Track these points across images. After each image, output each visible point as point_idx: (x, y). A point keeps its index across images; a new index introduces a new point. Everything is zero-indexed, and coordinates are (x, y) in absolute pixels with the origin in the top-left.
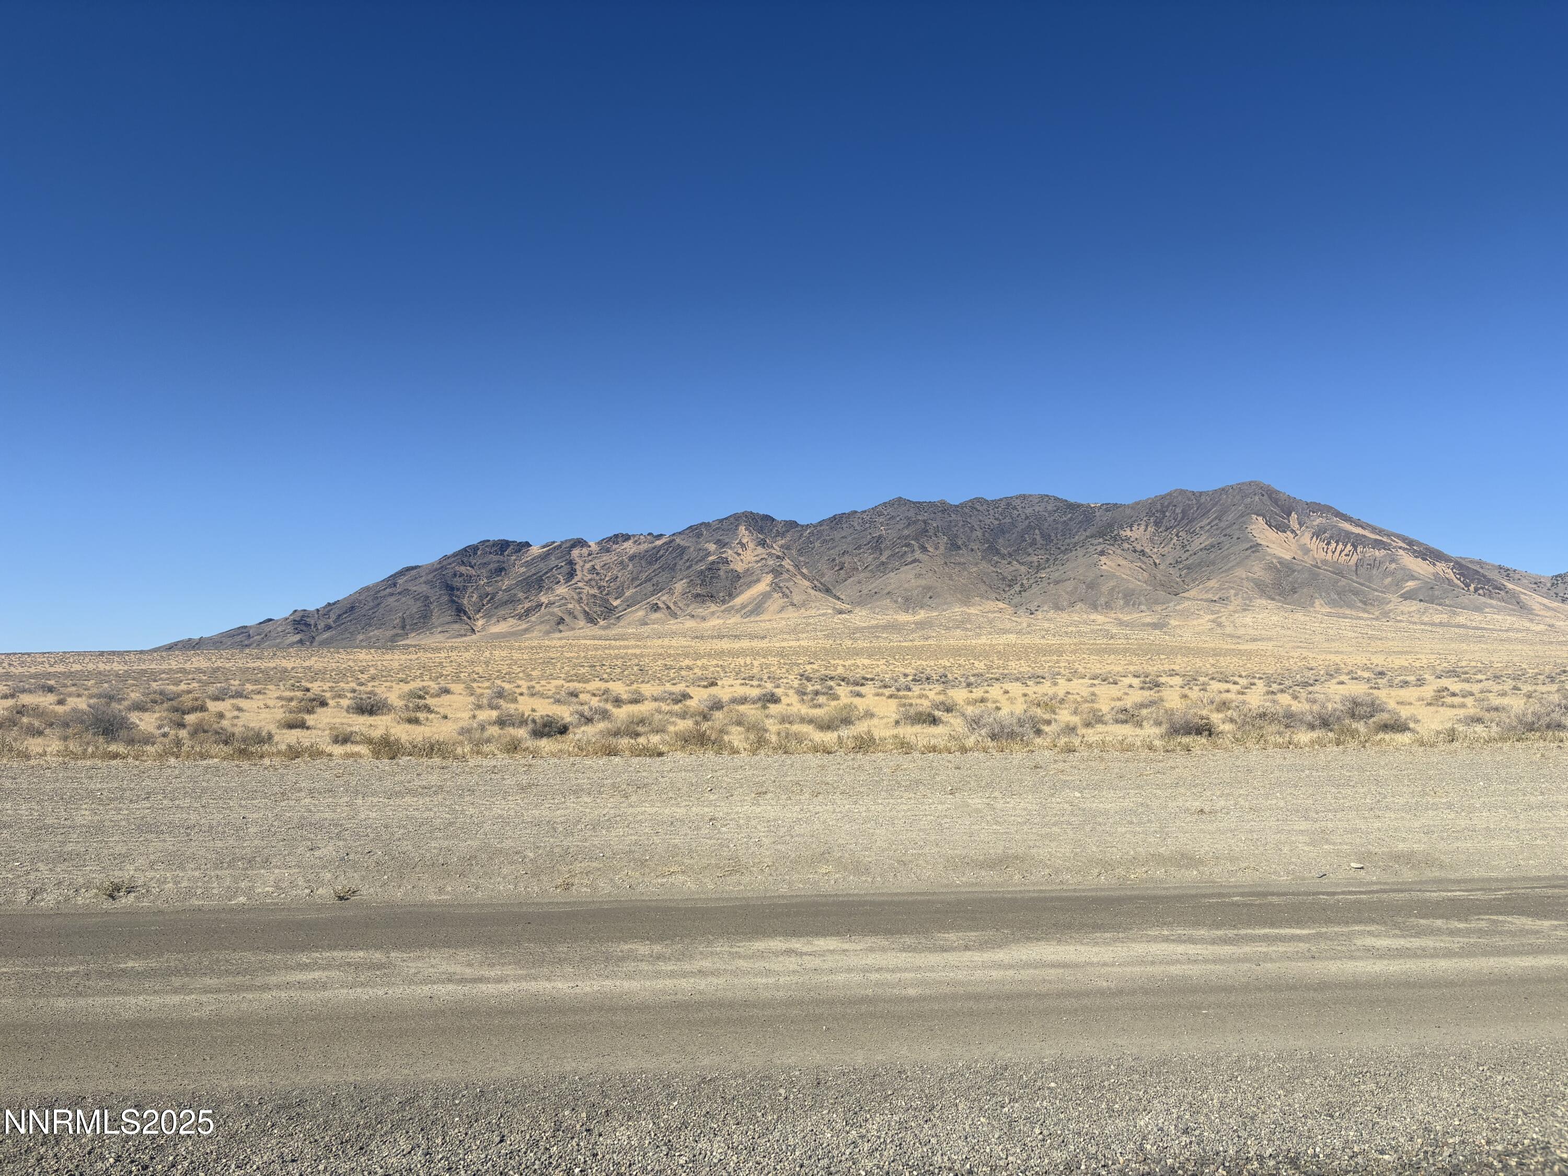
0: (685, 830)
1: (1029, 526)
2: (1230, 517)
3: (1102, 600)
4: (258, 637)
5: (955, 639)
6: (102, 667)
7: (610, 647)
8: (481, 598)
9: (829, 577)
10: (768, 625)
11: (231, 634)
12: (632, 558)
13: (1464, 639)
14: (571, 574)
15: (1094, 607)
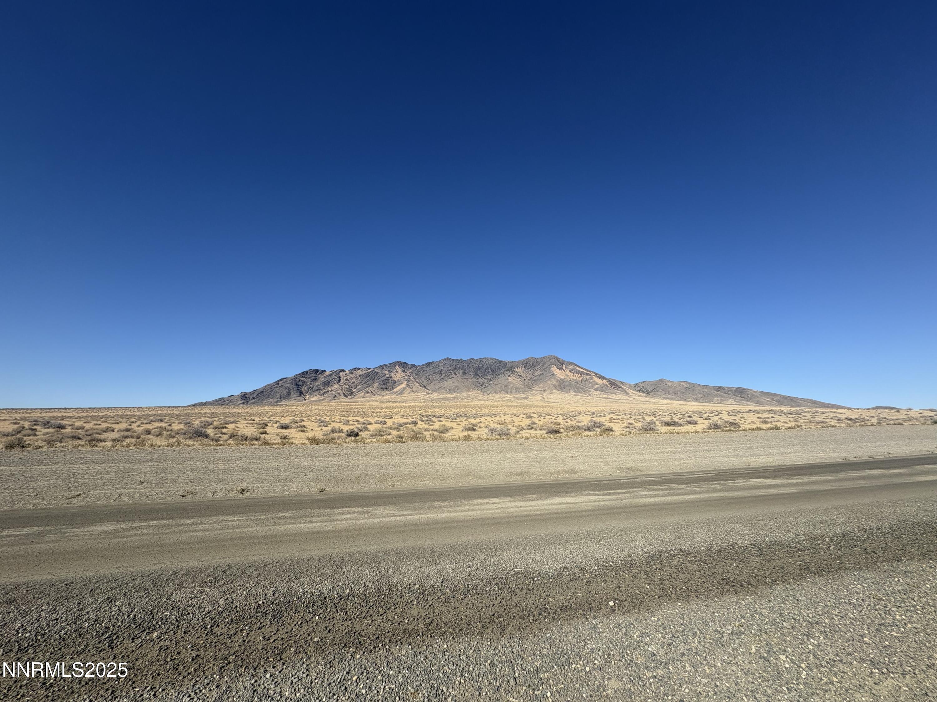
0: (423, 467)
1: (488, 367)
2: (546, 365)
3: (509, 390)
4: (227, 402)
5: (465, 403)
6: (169, 412)
7: (352, 405)
8: (308, 389)
9: (425, 383)
10: (405, 398)
11: (217, 401)
12: (360, 376)
13: (611, 402)
14: (339, 381)
15: (507, 393)
